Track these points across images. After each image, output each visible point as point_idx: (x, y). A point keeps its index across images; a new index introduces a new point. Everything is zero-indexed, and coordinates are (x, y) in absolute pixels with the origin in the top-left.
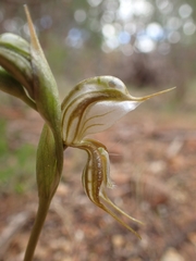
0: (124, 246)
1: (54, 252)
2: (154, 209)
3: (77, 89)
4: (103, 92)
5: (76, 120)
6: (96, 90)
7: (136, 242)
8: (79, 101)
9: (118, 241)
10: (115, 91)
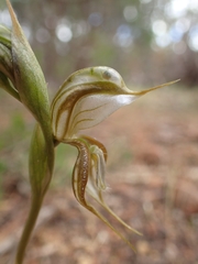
0: (148, 254)
1: (75, 250)
2: (188, 218)
3: (69, 81)
4: (95, 84)
6: (88, 81)
7: (162, 251)
8: (68, 94)
9: (143, 247)
10: (109, 84)
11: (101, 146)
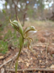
0: (42, 62)
5: (26, 34)
11: (32, 39)
